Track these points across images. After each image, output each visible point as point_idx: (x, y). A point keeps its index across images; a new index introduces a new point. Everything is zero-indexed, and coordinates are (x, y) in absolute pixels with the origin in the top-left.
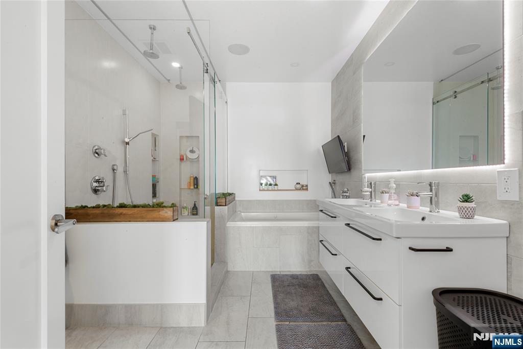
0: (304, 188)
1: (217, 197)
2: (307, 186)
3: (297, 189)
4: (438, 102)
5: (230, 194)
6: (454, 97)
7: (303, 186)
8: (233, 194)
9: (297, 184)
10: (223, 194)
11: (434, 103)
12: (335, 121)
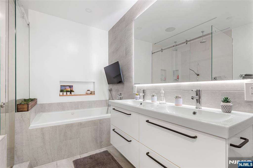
0: (93, 93)
1: (17, 103)
2: (94, 92)
3: (87, 94)
4: (154, 53)
5: (32, 100)
6: (161, 51)
7: (91, 92)
8: (35, 99)
9: (88, 90)
10: (25, 100)
11: (152, 53)
12: (111, 54)
